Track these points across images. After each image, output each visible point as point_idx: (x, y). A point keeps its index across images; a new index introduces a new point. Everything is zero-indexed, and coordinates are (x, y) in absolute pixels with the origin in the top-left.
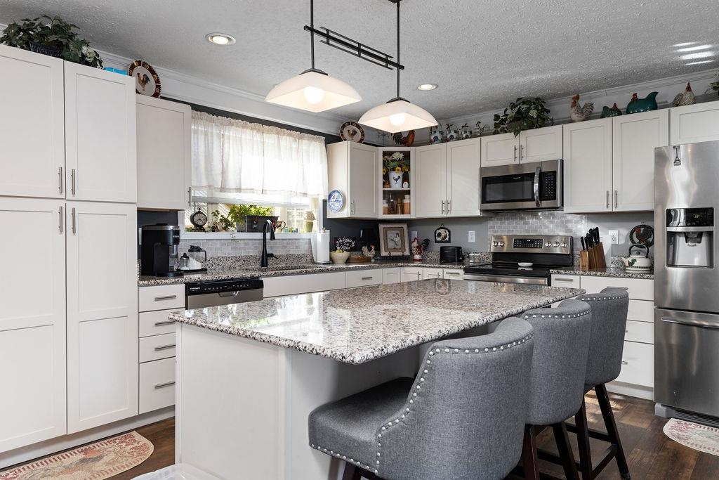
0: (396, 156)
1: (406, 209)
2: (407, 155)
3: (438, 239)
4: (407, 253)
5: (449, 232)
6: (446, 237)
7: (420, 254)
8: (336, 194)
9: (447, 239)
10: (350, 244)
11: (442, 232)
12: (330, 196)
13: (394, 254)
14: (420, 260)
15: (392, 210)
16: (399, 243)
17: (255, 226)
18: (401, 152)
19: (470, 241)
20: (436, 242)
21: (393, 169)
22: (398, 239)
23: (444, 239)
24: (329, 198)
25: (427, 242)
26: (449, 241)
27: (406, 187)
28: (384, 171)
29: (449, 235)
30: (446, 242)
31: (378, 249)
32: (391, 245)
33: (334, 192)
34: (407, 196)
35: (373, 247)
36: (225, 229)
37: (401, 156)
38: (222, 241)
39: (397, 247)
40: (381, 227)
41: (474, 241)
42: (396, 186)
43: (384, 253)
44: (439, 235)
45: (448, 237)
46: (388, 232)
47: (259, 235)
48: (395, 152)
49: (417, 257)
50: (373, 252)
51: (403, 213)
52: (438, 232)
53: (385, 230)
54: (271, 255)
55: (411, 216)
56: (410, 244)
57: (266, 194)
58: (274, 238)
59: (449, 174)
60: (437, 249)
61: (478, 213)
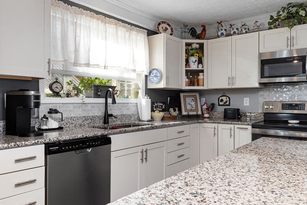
0: (194, 46)
1: (201, 82)
2: (202, 46)
3: (221, 103)
4: (200, 113)
5: (229, 98)
6: (226, 102)
7: (208, 113)
8: (155, 72)
9: (228, 103)
10: (162, 106)
11: (224, 99)
12: (150, 73)
13: (191, 113)
14: (208, 118)
15: (191, 83)
16: (194, 106)
17: (99, 93)
18: (197, 43)
19: (245, 105)
20: (219, 105)
21: (192, 55)
22: (193, 103)
23: (225, 103)
24: (150, 74)
25: (213, 105)
26: (229, 105)
27: (200, 67)
28: (186, 56)
29: (229, 101)
30: (227, 105)
31: (180, 110)
32: (189, 107)
33: (153, 69)
34: (201, 74)
35: (177, 109)
36: (77, 95)
37: (198, 46)
38: (75, 105)
39: (192, 109)
40: (182, 95)
41: (248, 104)
42: (194, 66)
43: (184, 113)
44: (222, 100)
45: (228, 102)
46: (187, 98)
47: (102, 100)
48: (193, 43)
49: (206, 115)
50: (177, 112)
51: (198, 85)
52: (221, 98)
53: (185, 97)
54: (111, 115)
55: (205, 87)
56: (202, 106)
57: (107, 69)
58: (115, 103)
59: (234, 58)
60: (220, 110)
61: (257, 85)
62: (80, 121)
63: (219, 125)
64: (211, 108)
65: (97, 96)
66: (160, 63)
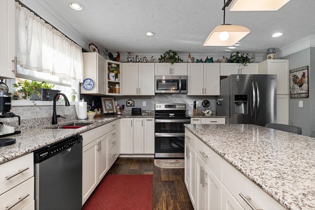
0: (113, 65)
1: (117, 91)
2: (118, 66)
3: (128, 105)
4: (115, 111)
5: (134, 102)
6: (132, 104)
7: (121, 111)
8: (89, 81)
9: (133, 105)
10: (89, 107)
11: (130, 102)
12: (84, 81)
13: (110, 112)
14: (120, 114)
15: (111, 91)
16: (111, 107)
17: (48, 96)
18: (115, 64)
19: (143, 105)
20: (127, 106)
21: (113, 72)
22: (110, 105)
23: (131, 105)
24: (84, 82)
25: (123, 106)
26: (134, 106)
27: (117, 80)
28: (108, 72)
29: (134, 103)
30: (132, 106)
31: (102, 111)
32: (108, 108)
33: (87, 79)
34: (117, 85)
35: (100, 109)
36: (25, 98)
37: (116, 66)
38: (24, 107)
39: (110, 109)
40: (102, 99)
41: (145, 105)
42: (112, 80)
43: (105, 112)
44: (129, 103)
45: (133, 104)
46: (106, 101)
47: (52, 103)
48: (112, 63)
49: (119, 113)
50: (100, 111)
51: (115, 93)
52: (128, 102)
53: (105, 100)
54: (59, 116)
55: (120, 94)
56: (116, 107)
57: (54, 75)
58: (69, 105)
59: (140, 77)
60: (128, 109)
61: (154, 94)
62: (31, 124)
63: (134, 118)
64: (122, 108)
65: (45, 99)
66: (93, 74)
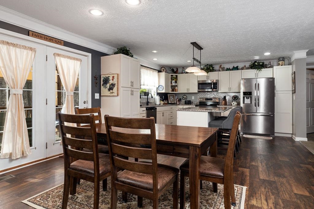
0: (174, 76)
2: (177, 76)
3: (183, 98)
4: (175, 102)
5: (187, 96)
7: (179, 102)
8: (161, 86)
10: (161, 99)
12: (159, 87)
13: (172, 102)
14: (179, 104)
15: (173, 90)
16: (173, 100)
17: (146, 94)
19: (193, 99)
20: (183, 99)
21: (173, 80)
22: (173, 98)
26: (187, 99)
27: (176, 84)
28: (171, 80)
31: (168, 101)
32: (171, 100)
34: (176, 87)
40: (168, 95)
42: (174, 84)
43: (170, 102)
44: (184, 97)
51: (175, 91)
53: (170, 96)
54: (149, 102)
55: (178, 92)
56: (176, 100)
60: (183, 101)
61: (197, 92)
64: (180, 100)
66: (163, 83)
